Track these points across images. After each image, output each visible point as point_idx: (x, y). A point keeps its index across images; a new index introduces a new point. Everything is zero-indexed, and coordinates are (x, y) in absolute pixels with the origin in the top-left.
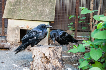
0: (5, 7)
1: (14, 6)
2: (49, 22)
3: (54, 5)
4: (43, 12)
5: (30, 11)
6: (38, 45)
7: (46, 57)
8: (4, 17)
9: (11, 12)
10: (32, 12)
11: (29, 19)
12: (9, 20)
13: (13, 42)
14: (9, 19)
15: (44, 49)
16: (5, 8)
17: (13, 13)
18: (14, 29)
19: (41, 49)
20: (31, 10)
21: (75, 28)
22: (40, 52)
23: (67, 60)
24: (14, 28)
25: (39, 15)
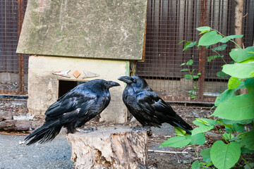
0: (23, 26)
1: (44, 24)
2: (128, 63)
3: (142, 19)
4: (113, 37)
5: (81, 36)
6: (85, 127)
7: (104, 159)
8: (18, 51)
9: (37, 38)
10: (87, 36)
11: (80, 55)
12: (31, 59)
13: (41, 111)
14: (31, 55)
15: (99, 139)
16: (22, 30)
17: (40, 42)
18: (44, 80)
19: (90, 140)
20: (84, 33)
21: (200, 74)
22: (88, 148)
23: (166, 162)
24: (43, 77)
25: (103, 43)
